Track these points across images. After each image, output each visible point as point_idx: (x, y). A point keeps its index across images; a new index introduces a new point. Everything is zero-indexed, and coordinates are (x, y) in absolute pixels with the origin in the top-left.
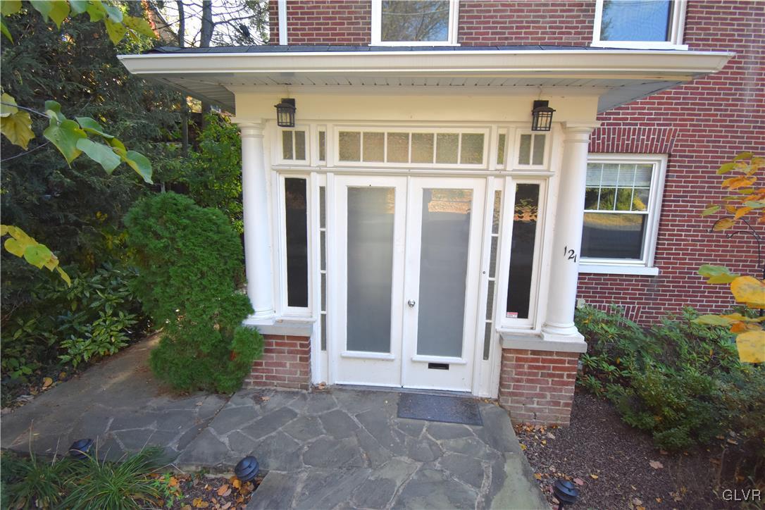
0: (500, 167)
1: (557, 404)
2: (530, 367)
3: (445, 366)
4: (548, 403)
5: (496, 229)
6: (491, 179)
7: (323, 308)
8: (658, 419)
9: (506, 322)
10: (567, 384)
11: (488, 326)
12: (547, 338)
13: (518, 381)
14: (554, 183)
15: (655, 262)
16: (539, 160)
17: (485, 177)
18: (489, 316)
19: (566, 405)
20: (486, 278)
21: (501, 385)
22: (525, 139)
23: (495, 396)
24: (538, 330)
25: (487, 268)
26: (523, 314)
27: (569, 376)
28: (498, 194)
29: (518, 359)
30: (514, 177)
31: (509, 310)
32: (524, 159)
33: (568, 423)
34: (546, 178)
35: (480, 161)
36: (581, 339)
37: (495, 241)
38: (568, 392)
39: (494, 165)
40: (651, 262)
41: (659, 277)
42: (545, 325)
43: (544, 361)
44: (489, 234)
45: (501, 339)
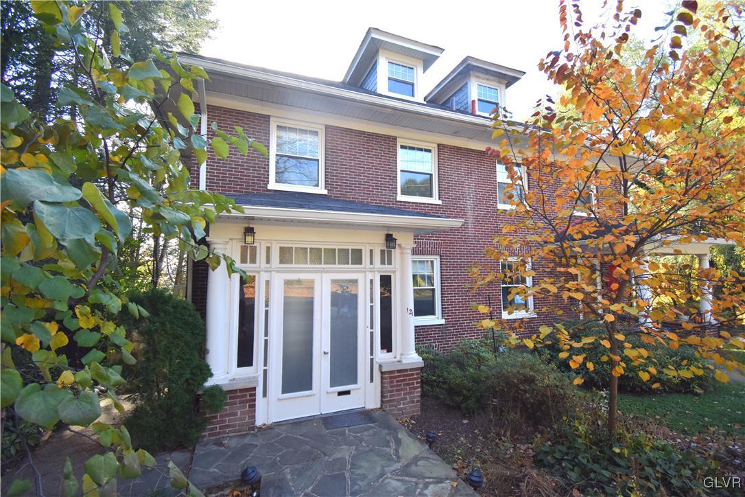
0: (372, 266)
1: (413, 402)
2: (397, 381)
3: (348, 392)
4: (408, 403)
5: (372, 301)
6: (367, 273)
7: (265, 365)
8: (461, 398)
9: (381, 356)
10: (417, 388)
11: (372, 360)
12: (404, 362)
13: (392, 391)
14: (398, 274)
15: (442, 316)
16: (390, 263)
17: (364, 272)
18: (372, 354)
19: (418, 401)
20: (369, 330)
21: (382, 396)
22: (382, 252)
23: (379, 406)
24: (398, 359)
25: (369, 324)
26: (390, 350)
27: (417, 383)
28: (371, 281)
29: (391, 378)
30: (379, 272)
31: (382, 348)
32: (383, 262)
33: (419, 413)
34: (394, 272)
35: (361, 264)
36: (420, 359)
37: (372, 307)
38: (417, 393)
39: (368, 266)
40: (440, 317)
41: (446, 324)
42: (402, 355)
43: (404, 376)
44: (369, 304)
45: (380, 366)
